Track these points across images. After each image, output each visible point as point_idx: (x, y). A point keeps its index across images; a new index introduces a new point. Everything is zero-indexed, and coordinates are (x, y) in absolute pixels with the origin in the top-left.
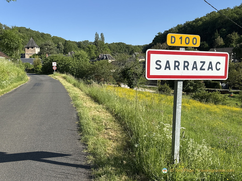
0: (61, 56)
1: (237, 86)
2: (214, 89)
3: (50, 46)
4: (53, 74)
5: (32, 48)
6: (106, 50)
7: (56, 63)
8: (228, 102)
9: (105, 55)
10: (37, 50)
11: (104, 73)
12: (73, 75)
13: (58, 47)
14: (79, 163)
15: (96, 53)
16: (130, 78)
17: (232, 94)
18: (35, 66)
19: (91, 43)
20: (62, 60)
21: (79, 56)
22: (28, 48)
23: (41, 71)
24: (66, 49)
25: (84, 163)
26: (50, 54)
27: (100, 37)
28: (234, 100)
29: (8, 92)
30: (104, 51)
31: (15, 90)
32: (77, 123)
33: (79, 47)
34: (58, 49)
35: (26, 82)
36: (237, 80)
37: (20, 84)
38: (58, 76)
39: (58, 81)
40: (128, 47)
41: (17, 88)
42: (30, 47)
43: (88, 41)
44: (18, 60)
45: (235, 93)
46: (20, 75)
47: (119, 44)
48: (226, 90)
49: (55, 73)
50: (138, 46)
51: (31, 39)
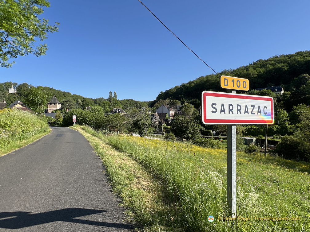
0: (81, 110)
1: (224, 133)
2: (207, 136)
3: (70, 102)
4: (72, 126)
5: (55, 104)
6: (118, 105)
7: (76, 116)
8: (221, 146)
9: (117, 109)
10: (59, 106)
11: (117, 124)
12: (91, 126)
13: (77, 103)
14: (118, 221)
15: (109, 108)
16: (141, 128)
17: (222, 140)
18: (57, 119)
19: (105, 100)
20: (81, 114)
21: (95, 110)
22: (51, 104)
23: (62, 123)
24: (84, 104)
25: (123, 222)
26: (70, 109)
27: (113, 94)
28: (223, 144)
29: (31, 143)
30: (116, 106)
31: (39, 141)
32: (104, 172)
33: (95, 103)
34: (77, 105)
35: (48, 133)
36: (224, 129)
37: (43, 136)
38: (77, 128)
39: (78, 132)
40: (136, 103)
41: (41, 139)
42: (53, 104)
43: (103, 98)
44: (42, 114)
45: (224, 139)
46: (43, 127)
47: (129, 100)
48: (217, 136)
49: (74, 125)
50: (145, 102)
51: (54, 97)
